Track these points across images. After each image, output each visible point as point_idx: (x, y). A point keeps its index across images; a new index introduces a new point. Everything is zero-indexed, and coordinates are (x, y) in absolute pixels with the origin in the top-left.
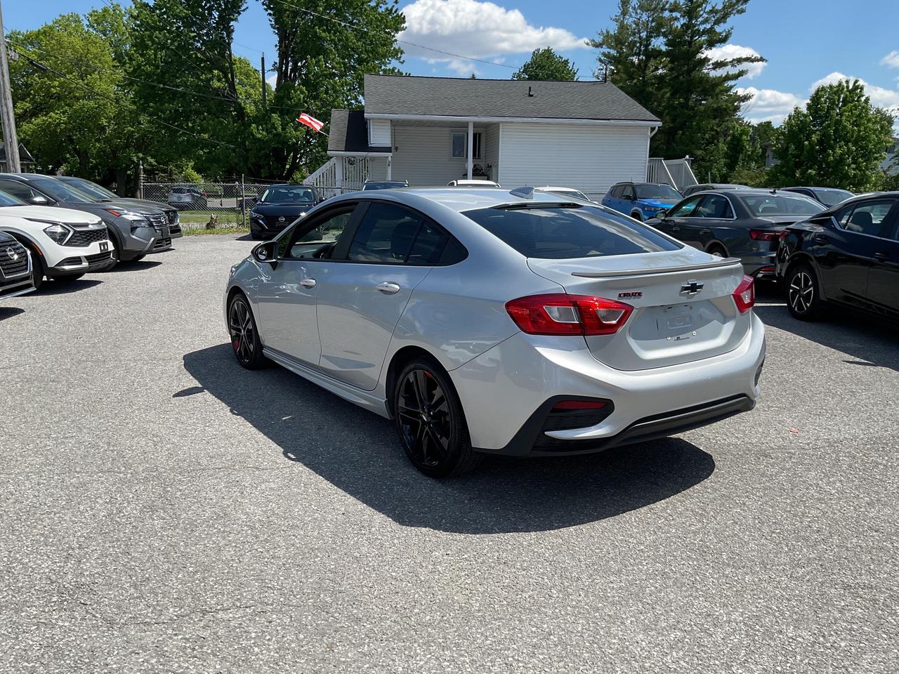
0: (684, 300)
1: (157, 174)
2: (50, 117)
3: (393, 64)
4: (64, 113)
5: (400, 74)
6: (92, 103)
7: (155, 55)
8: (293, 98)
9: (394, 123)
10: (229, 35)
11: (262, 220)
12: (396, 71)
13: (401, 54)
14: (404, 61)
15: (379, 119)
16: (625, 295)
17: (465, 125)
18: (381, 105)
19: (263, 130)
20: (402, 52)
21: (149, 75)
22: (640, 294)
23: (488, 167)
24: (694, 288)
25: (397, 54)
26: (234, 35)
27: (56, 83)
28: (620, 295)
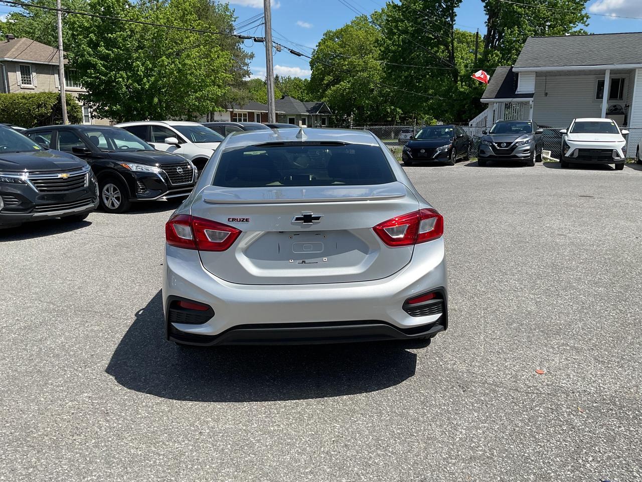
0: (298, 228)
1: (408, 120)
2: (341, 85)
3: (579, 27)
4: (348, 82)
5: (586, 34)
6: (365, 75)
7: (398, 38)
8: (490, 60)
9: (538, 74)
10: (453, 20)
11: (410, 152)
12: (582, 32)
13: (587, 19)
14: (588, 24)
15: (526, 72)
16: (233, 220)
17: (603, 72)
18: (530, 61)
19: (465, 85)
20: (588, 18)
21: (394, 52)
22: (247, 220)
23: (626, 106)
24: (308, 219)
25: (583, 19)
26: (456, 18)
27: (346, 63)
28: (229, 219)
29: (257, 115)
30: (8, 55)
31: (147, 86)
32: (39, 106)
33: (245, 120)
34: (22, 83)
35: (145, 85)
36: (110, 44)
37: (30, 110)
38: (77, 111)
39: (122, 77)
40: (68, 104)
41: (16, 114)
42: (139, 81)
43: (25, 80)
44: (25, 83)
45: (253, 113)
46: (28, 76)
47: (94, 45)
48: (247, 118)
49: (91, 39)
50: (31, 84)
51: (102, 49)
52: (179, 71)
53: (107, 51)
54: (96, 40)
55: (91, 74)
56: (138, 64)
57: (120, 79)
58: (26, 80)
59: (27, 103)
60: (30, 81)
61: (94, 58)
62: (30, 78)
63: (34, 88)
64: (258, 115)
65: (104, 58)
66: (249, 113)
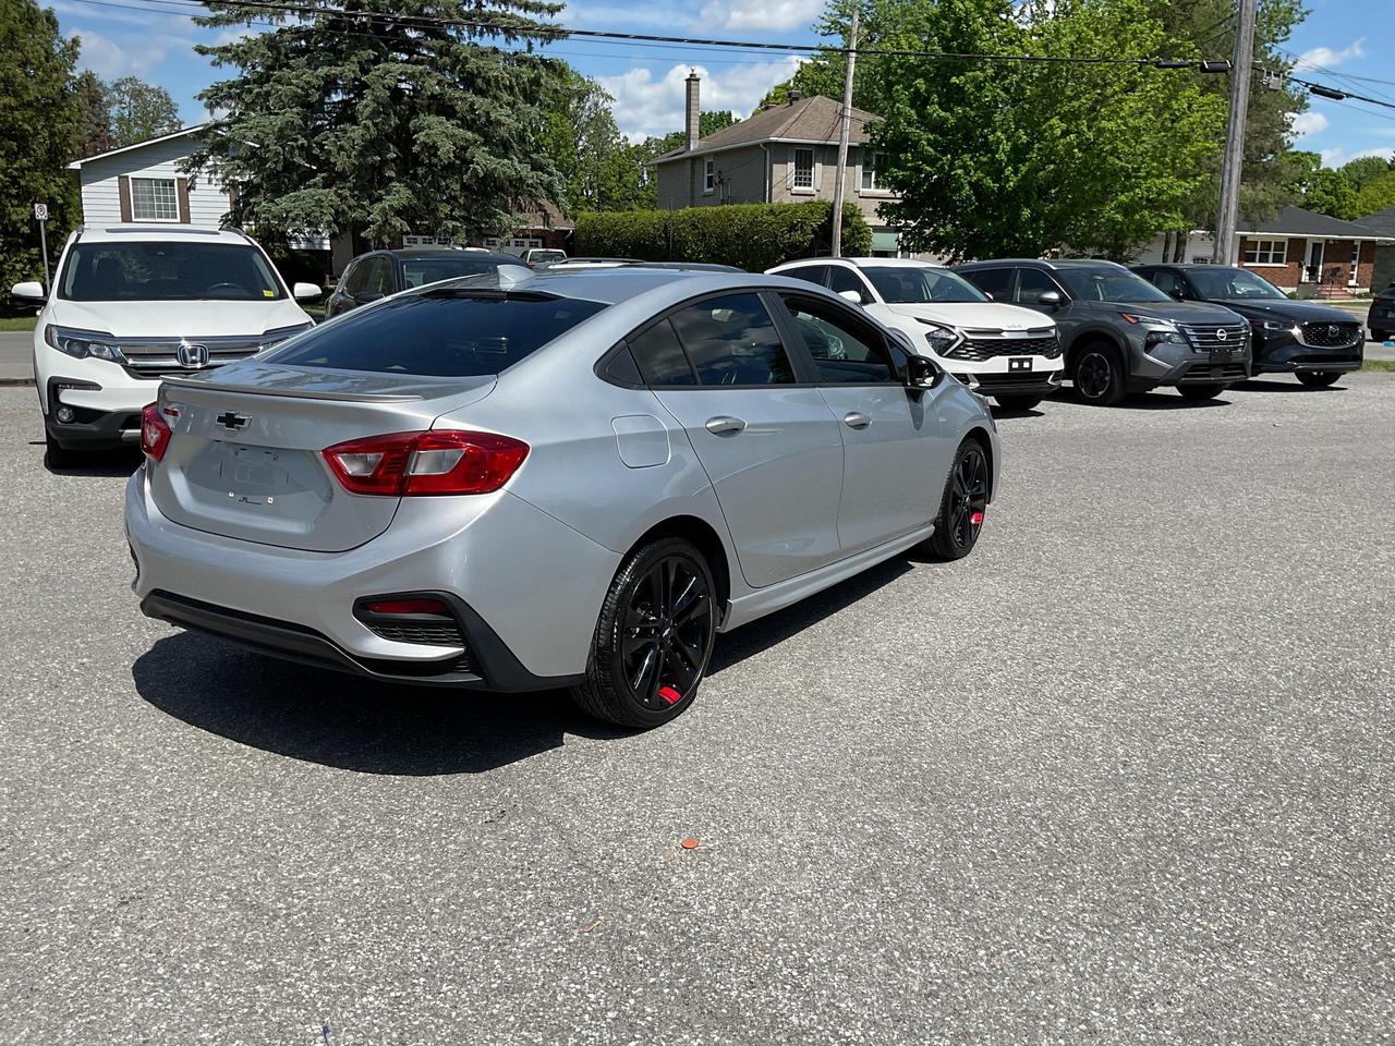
29: (1314, 245)
30: (777, 132)
31: (1011, 184)
32: (792, 228)
33: (1277, 259)
34: (796, 184)
35: (1009, 181)
36: (953, 97)
37: (776, 236)
38: (862, 239)
39: (964, 167)
40: (845, 223)
41: (756, 242)
42: (997, 174)
43: (800, 179)
44: (800, 185)
45: (1304, 241)
46: (808, 171)
47: (920, 102)
48: (1285, 253)
49: (917, 90)
50: (810, 185)
51: (934, 110)
52: (1087, 147)
53: (943, 114)
54: (926, 91)
55: (907, 161)
56: (999, 138)
57: (960, 171)
58: (803, 178)
59: (774, 222)
60: (810, 179)
61: (918, 128)
62: (810, 174)
63: (815, 192)
64: (1316, 247)
65: (937, 127)
66: (1291, 239)
